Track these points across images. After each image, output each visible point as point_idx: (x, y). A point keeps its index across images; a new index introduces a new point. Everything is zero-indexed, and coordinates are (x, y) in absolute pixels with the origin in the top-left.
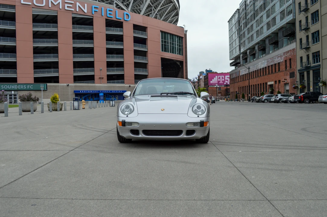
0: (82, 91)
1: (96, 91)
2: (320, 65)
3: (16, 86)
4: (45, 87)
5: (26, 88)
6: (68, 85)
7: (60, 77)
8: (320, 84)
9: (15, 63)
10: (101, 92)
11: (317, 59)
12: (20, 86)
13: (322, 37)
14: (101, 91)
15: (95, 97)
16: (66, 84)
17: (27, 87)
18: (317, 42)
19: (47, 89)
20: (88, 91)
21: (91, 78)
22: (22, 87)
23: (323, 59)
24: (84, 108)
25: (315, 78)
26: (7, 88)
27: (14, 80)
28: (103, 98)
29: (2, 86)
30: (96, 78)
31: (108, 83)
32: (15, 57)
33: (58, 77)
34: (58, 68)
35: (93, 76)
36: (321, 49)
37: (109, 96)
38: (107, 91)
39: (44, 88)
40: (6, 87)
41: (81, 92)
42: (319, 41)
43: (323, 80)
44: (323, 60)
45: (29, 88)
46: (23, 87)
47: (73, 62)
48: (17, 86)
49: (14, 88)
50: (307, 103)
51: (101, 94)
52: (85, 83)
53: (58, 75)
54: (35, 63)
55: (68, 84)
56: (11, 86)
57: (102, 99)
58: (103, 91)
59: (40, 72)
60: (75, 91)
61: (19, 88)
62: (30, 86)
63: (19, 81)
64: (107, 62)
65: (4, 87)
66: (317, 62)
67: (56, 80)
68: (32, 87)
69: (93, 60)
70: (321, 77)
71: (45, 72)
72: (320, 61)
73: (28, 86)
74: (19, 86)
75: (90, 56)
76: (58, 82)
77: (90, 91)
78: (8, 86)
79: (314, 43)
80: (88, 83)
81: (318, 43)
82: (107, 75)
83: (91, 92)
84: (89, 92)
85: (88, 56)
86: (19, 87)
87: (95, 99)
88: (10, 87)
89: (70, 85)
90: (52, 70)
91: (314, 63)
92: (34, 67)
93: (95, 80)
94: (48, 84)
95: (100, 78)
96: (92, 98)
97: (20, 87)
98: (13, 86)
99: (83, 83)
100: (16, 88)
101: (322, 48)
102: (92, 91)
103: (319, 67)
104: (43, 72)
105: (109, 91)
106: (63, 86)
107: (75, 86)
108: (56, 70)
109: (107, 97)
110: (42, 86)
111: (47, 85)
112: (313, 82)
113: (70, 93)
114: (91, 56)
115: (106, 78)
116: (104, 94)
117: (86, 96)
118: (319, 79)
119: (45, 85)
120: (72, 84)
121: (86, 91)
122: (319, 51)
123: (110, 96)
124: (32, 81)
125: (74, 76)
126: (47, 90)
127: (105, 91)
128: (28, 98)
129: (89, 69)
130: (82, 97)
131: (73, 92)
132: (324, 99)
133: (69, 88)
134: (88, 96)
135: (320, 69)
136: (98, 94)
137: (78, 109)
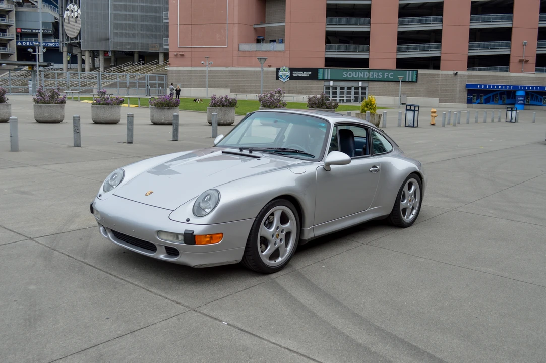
0: (481, 86)
1: (510, 86)
3: (365, 73)
4: (415, 77)
5: (381, 76)
6: (456, 74)
7: (442, 59)
9: (369, 33)
10: (521, 89)
12: (373, 74)
14: (521, 87)
15: (508, 98)
16: (451, 72)
17: (383, 75)
19: (417, 79)
20: (493, 86)
21: (502, 62)
22: (375, 75)
24: (433, 124)
26: (352, 76)
27: (364, 63)
28: (523, 100)
29: (344, 73)
30: (513, 60)
31: (536, 70)
32: (368, 23)
33: (438, 59)
34: (441, 42)
35: (508, 57)
37: (537, 97)
38: (533, 87)
39: (413, 78)
40: (350, 74)
41: (479, 86)
45: (388, 77)
46: (378, 75)
47: (471, 29)
48: (368, 73)
49: (363, 76)
51: (520, 93)
52: (490, 70)
53: (438, 55)
54: (400, 33)
55: (455, 72)
56: (358, 73)
57: (522, 102)
58: (525, 87)
59: (408, 49)
60: (467, 86)
61: (370, 77)
62: (388, 75)
63: (372, 65)
64: (540, 28)
65: (347, 74)
67: (434, 63)
68: (391, 75)
69: (510, 26)
71: (417, 49)
73: (386, 73)
74: (371, 73)
75: (504, 18)
76: (437, 67)
77: (497, 86)
78: (354, 73)
80: (496, 70)
82: (537, 55)
83: (500, 87)
84: (495, 87)
85: (501, 18)
86: (370, 75)
87: (507, 101)
88: (356, 75)
89: (460, 72)
90: (431, 45)
92: (398, 39)
93: (511, 64)
94: (421, 71)
95: (521, 61)
96: (501, 99)
97: (373, 76)
98: (361, 73)
99: (486, 70)
100: (365, 77)
102: (502, 86)
104: (414, 50)
105: (537, 87)
106: (447, 75)
107: (470, 76)
108: (437, 44)
109: (532, 98)
110: (409, 74)
111: (417, 73)
113: (458, 89)
114: (507, 18)
115: (533, 61)
116: (527, 93)
117: (491, 95)
119: (415, 72)
120: (464, 72)
121: (489, 86)
123: (540, 97)
124: (393, 65)
125: (469, 57)
126: (417, 82)
127: (529, 87)
128: (319, 102)
129: (500, 43)
130: (482, 96)
131: (465, 86)
133: (458, 79)
134: (493, 96)
136: (515, 92)
137: (413, 126)
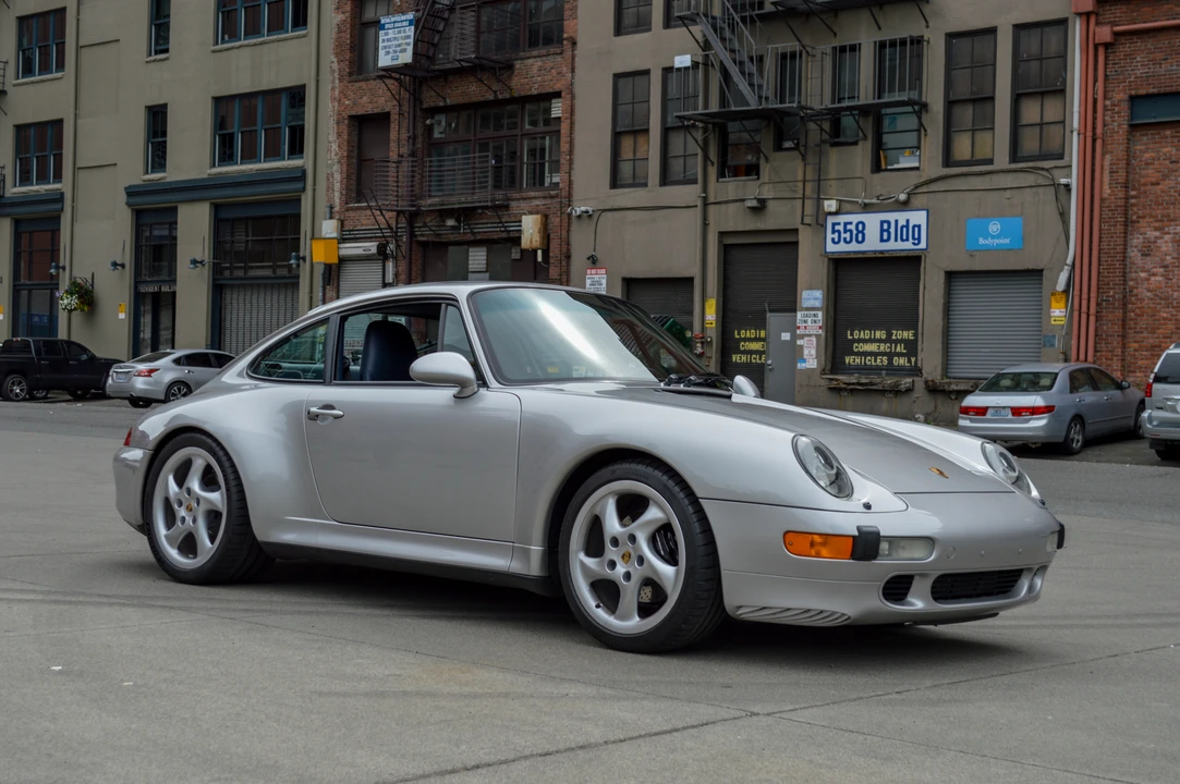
2: (62, 194)
8: (66, 301)
11: (42, 162)
13: (79, 48)
18: (45, 69)
23: (78, 165)
25: (22, 265)
36: (72, 109)
42: (61, 66)
43: (79, 281)
44: (82, 175)
50: (17, 398)
66: (43, 178)
70: (64, 260)
72: (58, 177)
79: (28, 70)
81: (59, 75)
91: (25, 179)
101: (76, 109)
103: (58, 206)
112: (15, 286)
118: (52, 271)
122: (60, 122)
132: (140, 384)
135: (58, 219)
